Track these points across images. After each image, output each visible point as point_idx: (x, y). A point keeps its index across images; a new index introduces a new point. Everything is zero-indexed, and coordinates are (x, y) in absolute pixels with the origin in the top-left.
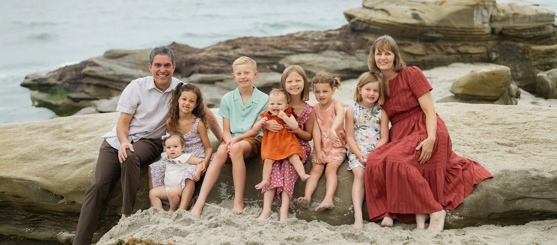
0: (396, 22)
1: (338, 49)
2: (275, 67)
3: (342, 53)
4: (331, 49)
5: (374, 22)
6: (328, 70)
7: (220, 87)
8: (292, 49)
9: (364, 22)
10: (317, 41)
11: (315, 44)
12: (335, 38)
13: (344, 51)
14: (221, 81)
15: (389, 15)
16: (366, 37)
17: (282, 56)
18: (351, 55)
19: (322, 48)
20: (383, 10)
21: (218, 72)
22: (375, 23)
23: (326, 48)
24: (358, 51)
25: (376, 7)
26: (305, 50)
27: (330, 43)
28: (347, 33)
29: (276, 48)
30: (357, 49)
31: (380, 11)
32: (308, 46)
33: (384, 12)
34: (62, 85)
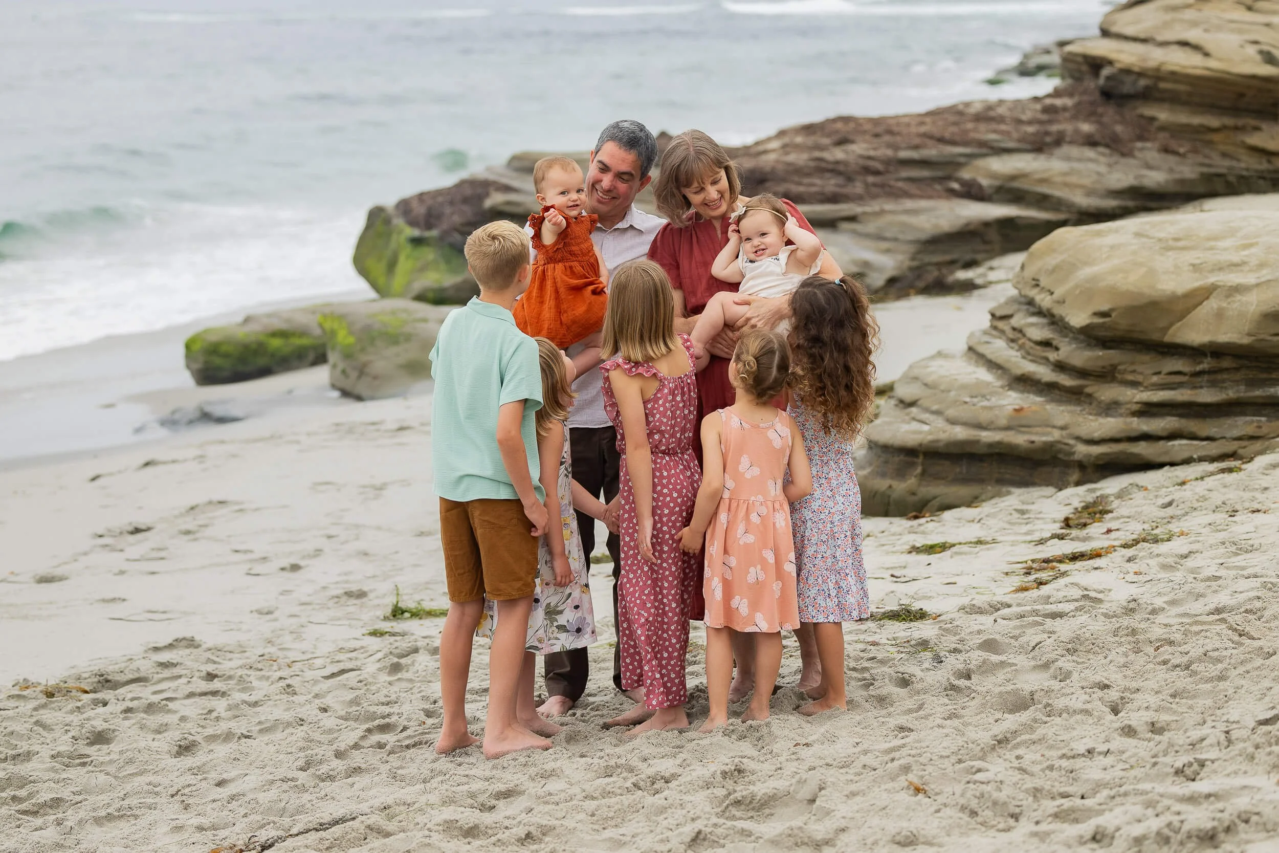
0: (1228, 73)
1: (1091, 142)
2: (955, 186)
3: (1101, 149)
4: (1071, 142)
5: (1173, 73)
6: (1090, 193)
7: (855, 233)
8: (982, 144)
9: (1141, 74)
10: (1030, 123)
11: (1031, 129)
12: (1067, 115)
13: (1107, 146)
14: (852, 219)
15: (1207, 54)
16: (1149, 111)
17: (962, 160)
18: (1123, 155)
19: (1048, 139)
20: (1184, 44)
21: (834, 199)
22: (1174, 76)
23: (1059, 141)
24: (1139, 145)
25: (1160, 38)
26: (1011, 145)
27: (1067, 127)
28: (1092, 103)
29: (941, 140)
30: (1131, 141)
31: (1175, 47)
32: (1015, 135)
33: (1187, 49)
34: (441, 238)
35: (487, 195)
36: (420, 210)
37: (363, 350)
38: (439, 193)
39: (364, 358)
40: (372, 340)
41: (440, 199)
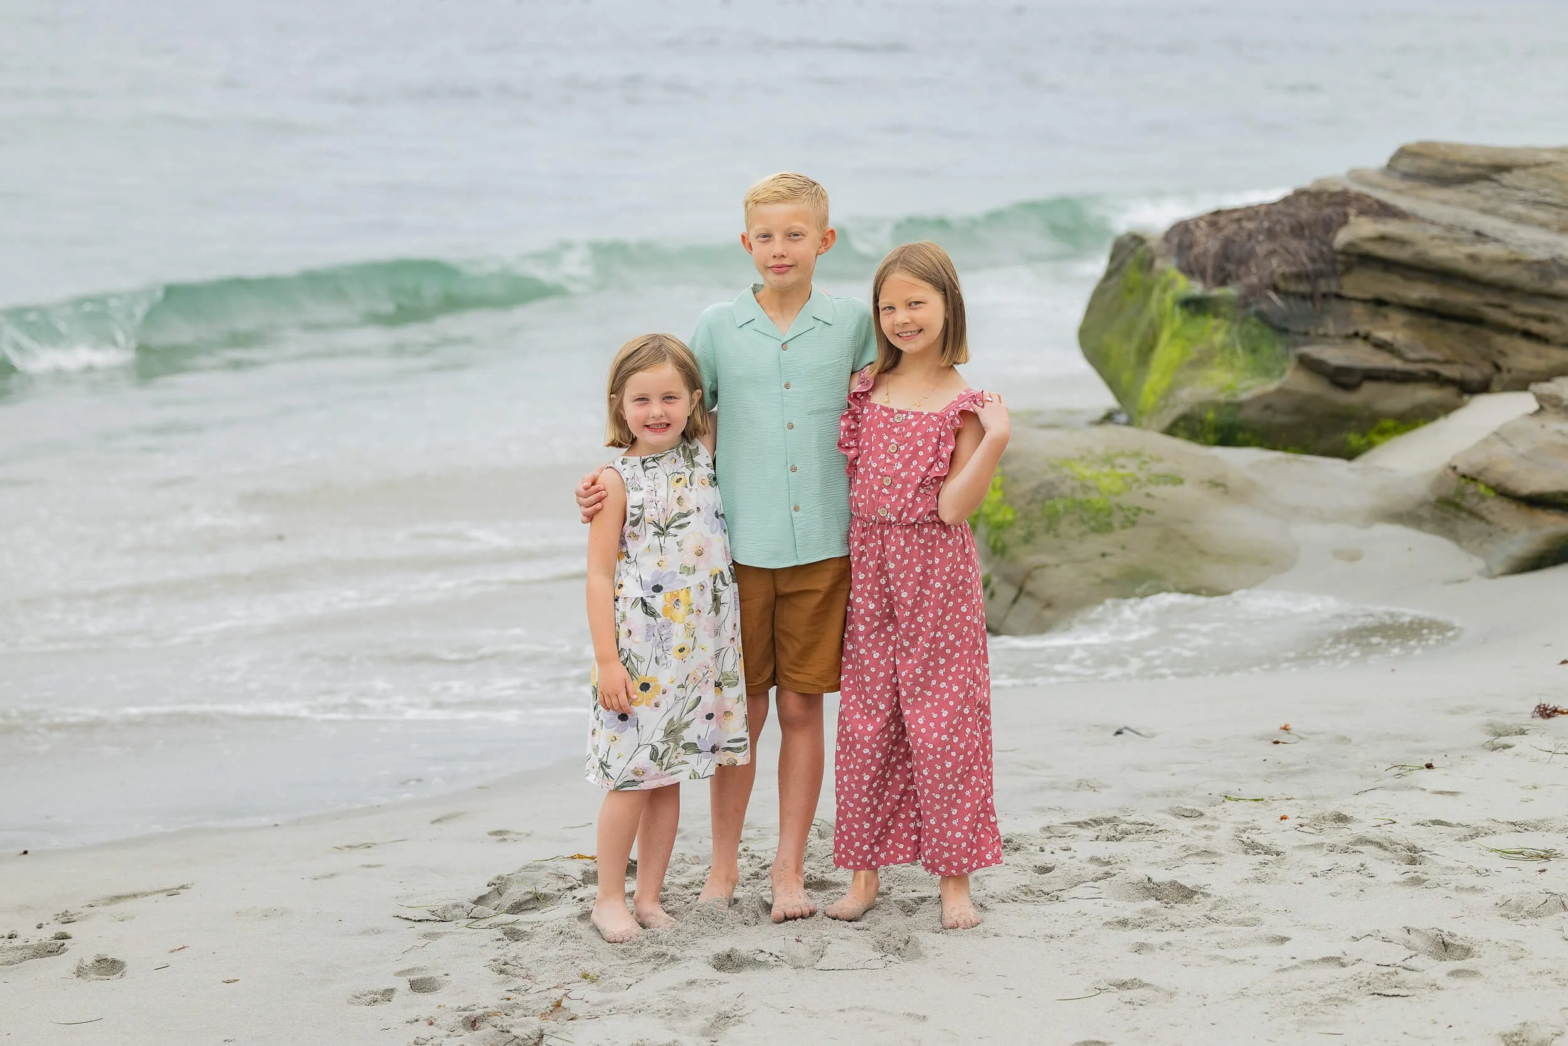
34: (1243, 303)
35: (1345, 221)
36: (1208, 244)
37: (1028, 539)
38: (1251, 212)
39: (1029, 558)
40: (1052, 521)
41: (1249, 225)
